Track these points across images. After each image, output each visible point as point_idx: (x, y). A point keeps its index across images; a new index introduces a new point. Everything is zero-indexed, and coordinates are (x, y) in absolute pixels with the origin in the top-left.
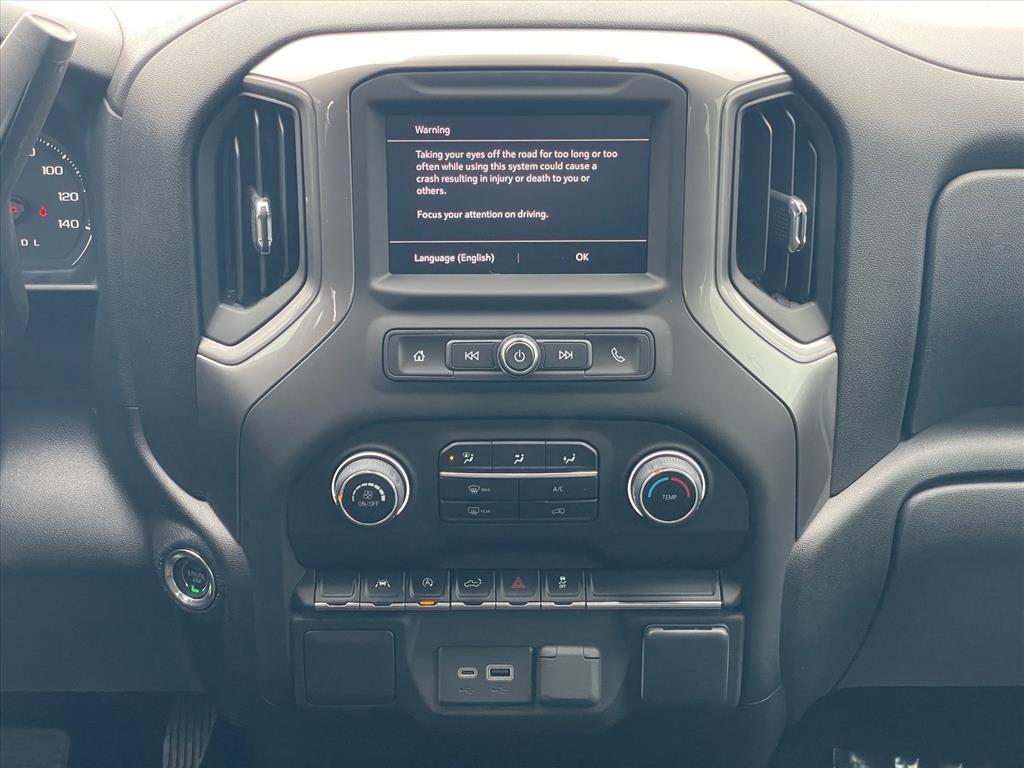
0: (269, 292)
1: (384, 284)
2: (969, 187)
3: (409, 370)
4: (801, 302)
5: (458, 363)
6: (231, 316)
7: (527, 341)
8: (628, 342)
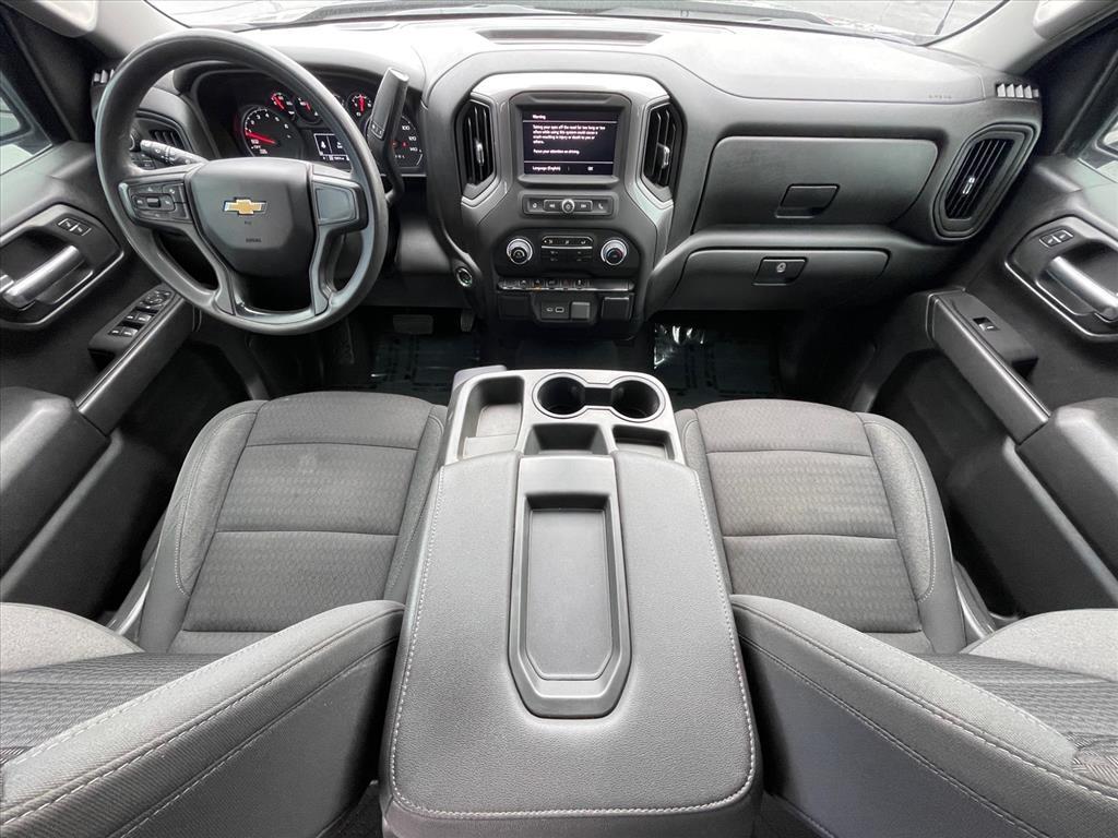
0: (484, 179)
1: (523, 178)
2: (725, 144)
3: (531, 211)
4: (664, 186)
5: (548, 209)
6: (471, 188)
7: (571, 201)
8: (604, 201)
